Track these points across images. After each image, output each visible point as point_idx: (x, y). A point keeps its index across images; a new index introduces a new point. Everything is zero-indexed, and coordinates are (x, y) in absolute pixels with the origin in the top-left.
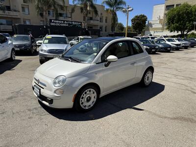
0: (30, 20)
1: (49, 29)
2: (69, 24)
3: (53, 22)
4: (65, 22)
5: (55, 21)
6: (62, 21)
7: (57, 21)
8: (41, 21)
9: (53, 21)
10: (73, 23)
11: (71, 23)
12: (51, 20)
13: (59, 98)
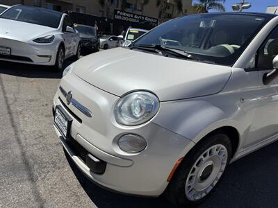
0: (85, 8)
1: (111, 24)
2: (140, 20)
3: (119, 15)
4: (136, 17)
5: (122, 13)
6: (131, 14)
7: (124, 14)
8: (100, 11)
9: (118, 12)
10: (146, 19)
11: (143, 18)
12: (116, 11)
13: (128, 163)
